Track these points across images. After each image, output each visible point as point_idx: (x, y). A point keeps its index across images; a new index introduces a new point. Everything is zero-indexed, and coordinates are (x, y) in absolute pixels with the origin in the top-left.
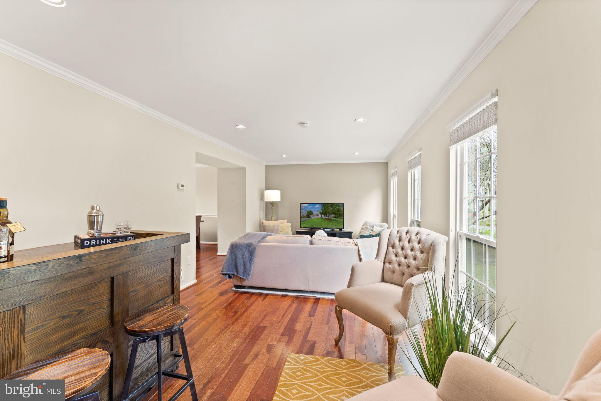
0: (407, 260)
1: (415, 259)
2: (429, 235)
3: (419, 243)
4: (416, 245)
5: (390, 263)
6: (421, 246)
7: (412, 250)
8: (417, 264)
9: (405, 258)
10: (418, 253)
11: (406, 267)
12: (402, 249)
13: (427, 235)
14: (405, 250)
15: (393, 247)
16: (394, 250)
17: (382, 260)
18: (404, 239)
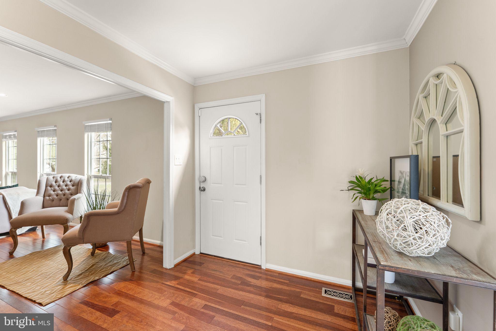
0: (63, 192)
1: (69, 190)
2: (76, 177)
3: (70, 181)
4: (69, 183)
5: (49, 196)
6: (72, 183)
7: (66, 186)
8: (71, 192)
9: (61, 191)
10: (71, 187)
11: (62, 196)
12: (59, 186)
13: (75, 177)
14: (61, 186)
15: (51, 186)
16: (52, 188)
17: (42, 195)
18: (60, 181)
